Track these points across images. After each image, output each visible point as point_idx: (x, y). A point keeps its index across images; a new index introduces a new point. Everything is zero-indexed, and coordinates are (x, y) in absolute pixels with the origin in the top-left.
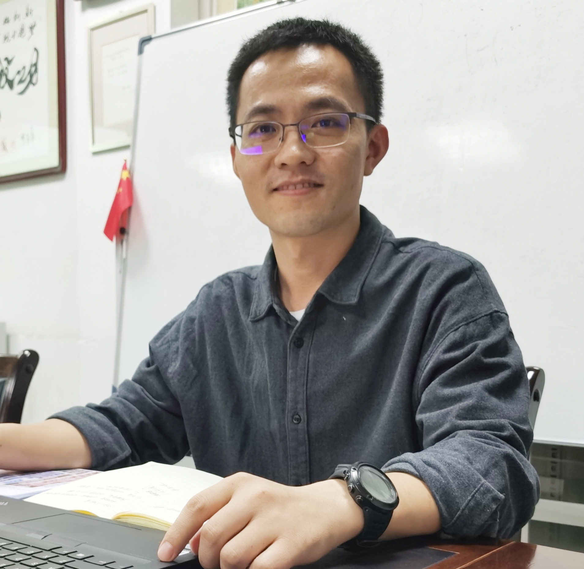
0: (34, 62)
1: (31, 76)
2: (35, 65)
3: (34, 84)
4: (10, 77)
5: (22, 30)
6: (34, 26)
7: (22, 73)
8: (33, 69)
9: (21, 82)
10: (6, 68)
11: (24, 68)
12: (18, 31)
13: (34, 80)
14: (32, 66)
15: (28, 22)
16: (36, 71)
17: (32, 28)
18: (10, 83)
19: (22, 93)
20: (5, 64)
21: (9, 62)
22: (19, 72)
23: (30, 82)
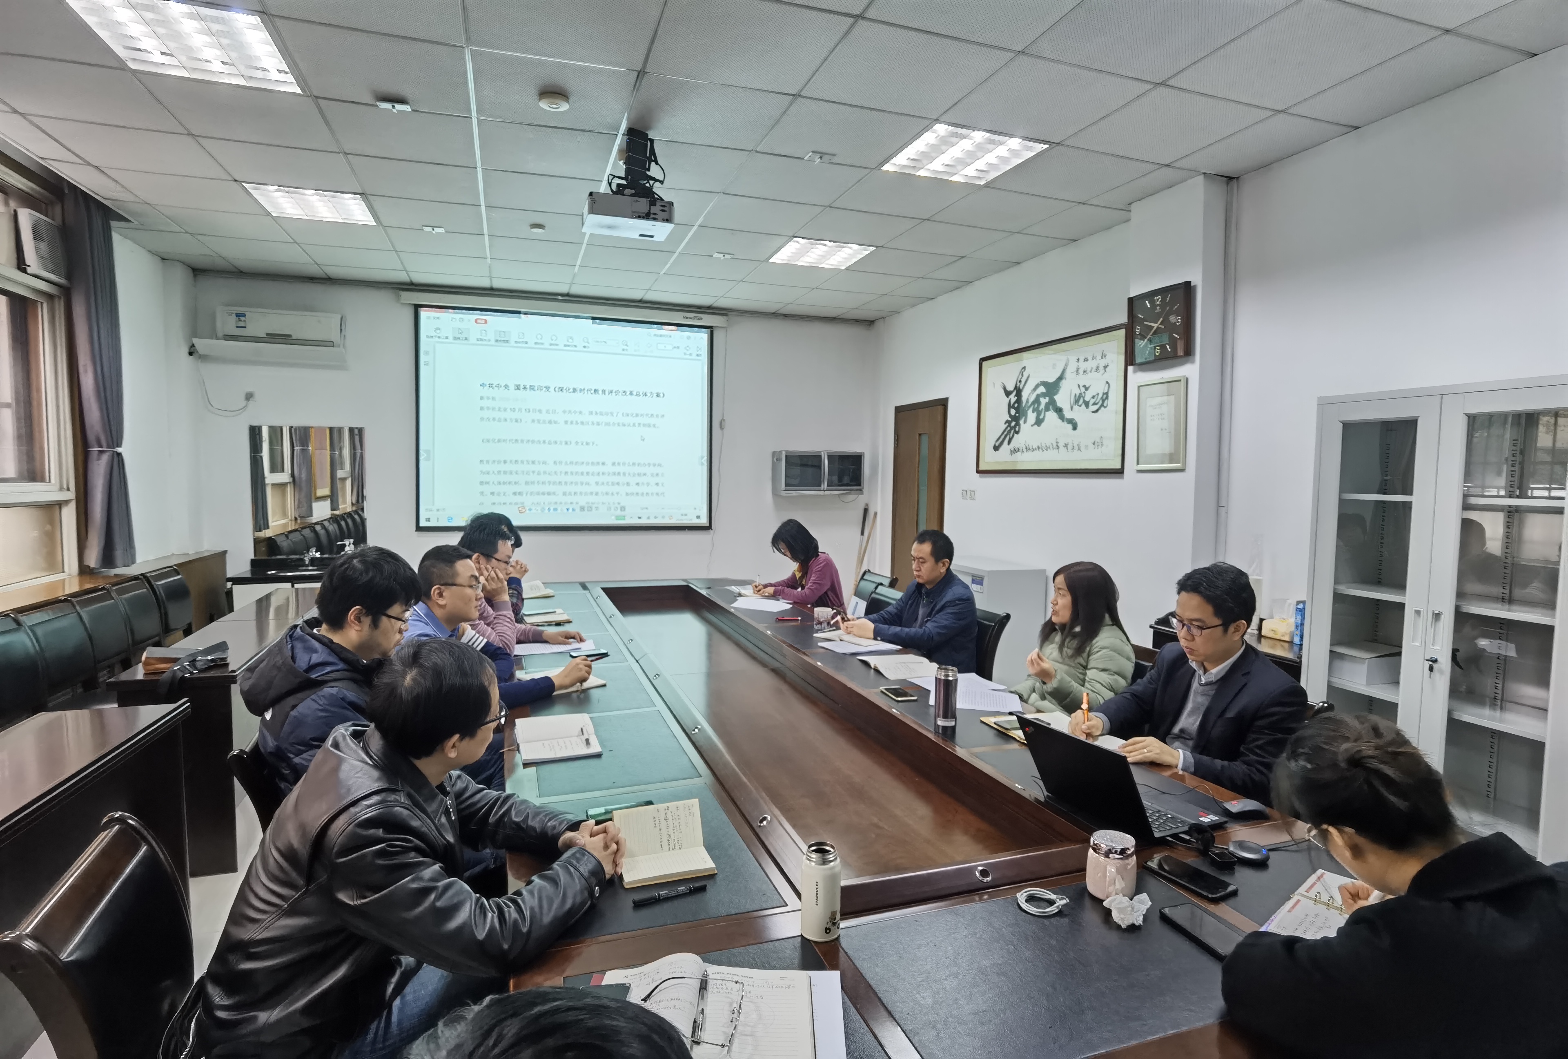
0: (1106, 391)
1: (1103, 401)
2: (1107, 393)
3: (1105, 407)
4: (1087, 399)
5: (1097, 368)
6: (1108, 366)
7: (1096, 398)
8: (1105, 396)
9: (1094, 404)
10: (1084, 392)
11: (1098, 394)
12: (1095, 368)
13: (1105, 405)
14: (1104, 394)
15: (1103, 363)
16: (1107, 398)
17: (1105, 367)
18: (1087, 404)
19: (1094, 412)
20: (1083, 390)
21: (1087, 389)
22: (1093, 397)
23: (1102, 405)
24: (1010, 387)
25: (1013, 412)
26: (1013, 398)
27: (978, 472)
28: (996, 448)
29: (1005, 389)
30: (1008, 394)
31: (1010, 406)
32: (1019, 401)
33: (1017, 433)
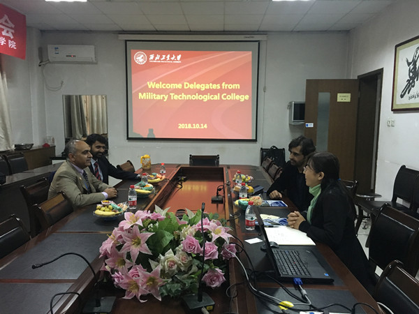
24: (410, 61)
25: (411, 74)
26: (412, 67)
27: (392, 110)
28: (402, 96)
29: (407, 61)
30: (409, 64)
31: (410, 71)
32: (415, 68)
33: (413, 86)
